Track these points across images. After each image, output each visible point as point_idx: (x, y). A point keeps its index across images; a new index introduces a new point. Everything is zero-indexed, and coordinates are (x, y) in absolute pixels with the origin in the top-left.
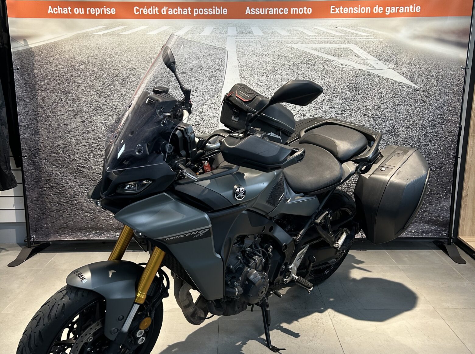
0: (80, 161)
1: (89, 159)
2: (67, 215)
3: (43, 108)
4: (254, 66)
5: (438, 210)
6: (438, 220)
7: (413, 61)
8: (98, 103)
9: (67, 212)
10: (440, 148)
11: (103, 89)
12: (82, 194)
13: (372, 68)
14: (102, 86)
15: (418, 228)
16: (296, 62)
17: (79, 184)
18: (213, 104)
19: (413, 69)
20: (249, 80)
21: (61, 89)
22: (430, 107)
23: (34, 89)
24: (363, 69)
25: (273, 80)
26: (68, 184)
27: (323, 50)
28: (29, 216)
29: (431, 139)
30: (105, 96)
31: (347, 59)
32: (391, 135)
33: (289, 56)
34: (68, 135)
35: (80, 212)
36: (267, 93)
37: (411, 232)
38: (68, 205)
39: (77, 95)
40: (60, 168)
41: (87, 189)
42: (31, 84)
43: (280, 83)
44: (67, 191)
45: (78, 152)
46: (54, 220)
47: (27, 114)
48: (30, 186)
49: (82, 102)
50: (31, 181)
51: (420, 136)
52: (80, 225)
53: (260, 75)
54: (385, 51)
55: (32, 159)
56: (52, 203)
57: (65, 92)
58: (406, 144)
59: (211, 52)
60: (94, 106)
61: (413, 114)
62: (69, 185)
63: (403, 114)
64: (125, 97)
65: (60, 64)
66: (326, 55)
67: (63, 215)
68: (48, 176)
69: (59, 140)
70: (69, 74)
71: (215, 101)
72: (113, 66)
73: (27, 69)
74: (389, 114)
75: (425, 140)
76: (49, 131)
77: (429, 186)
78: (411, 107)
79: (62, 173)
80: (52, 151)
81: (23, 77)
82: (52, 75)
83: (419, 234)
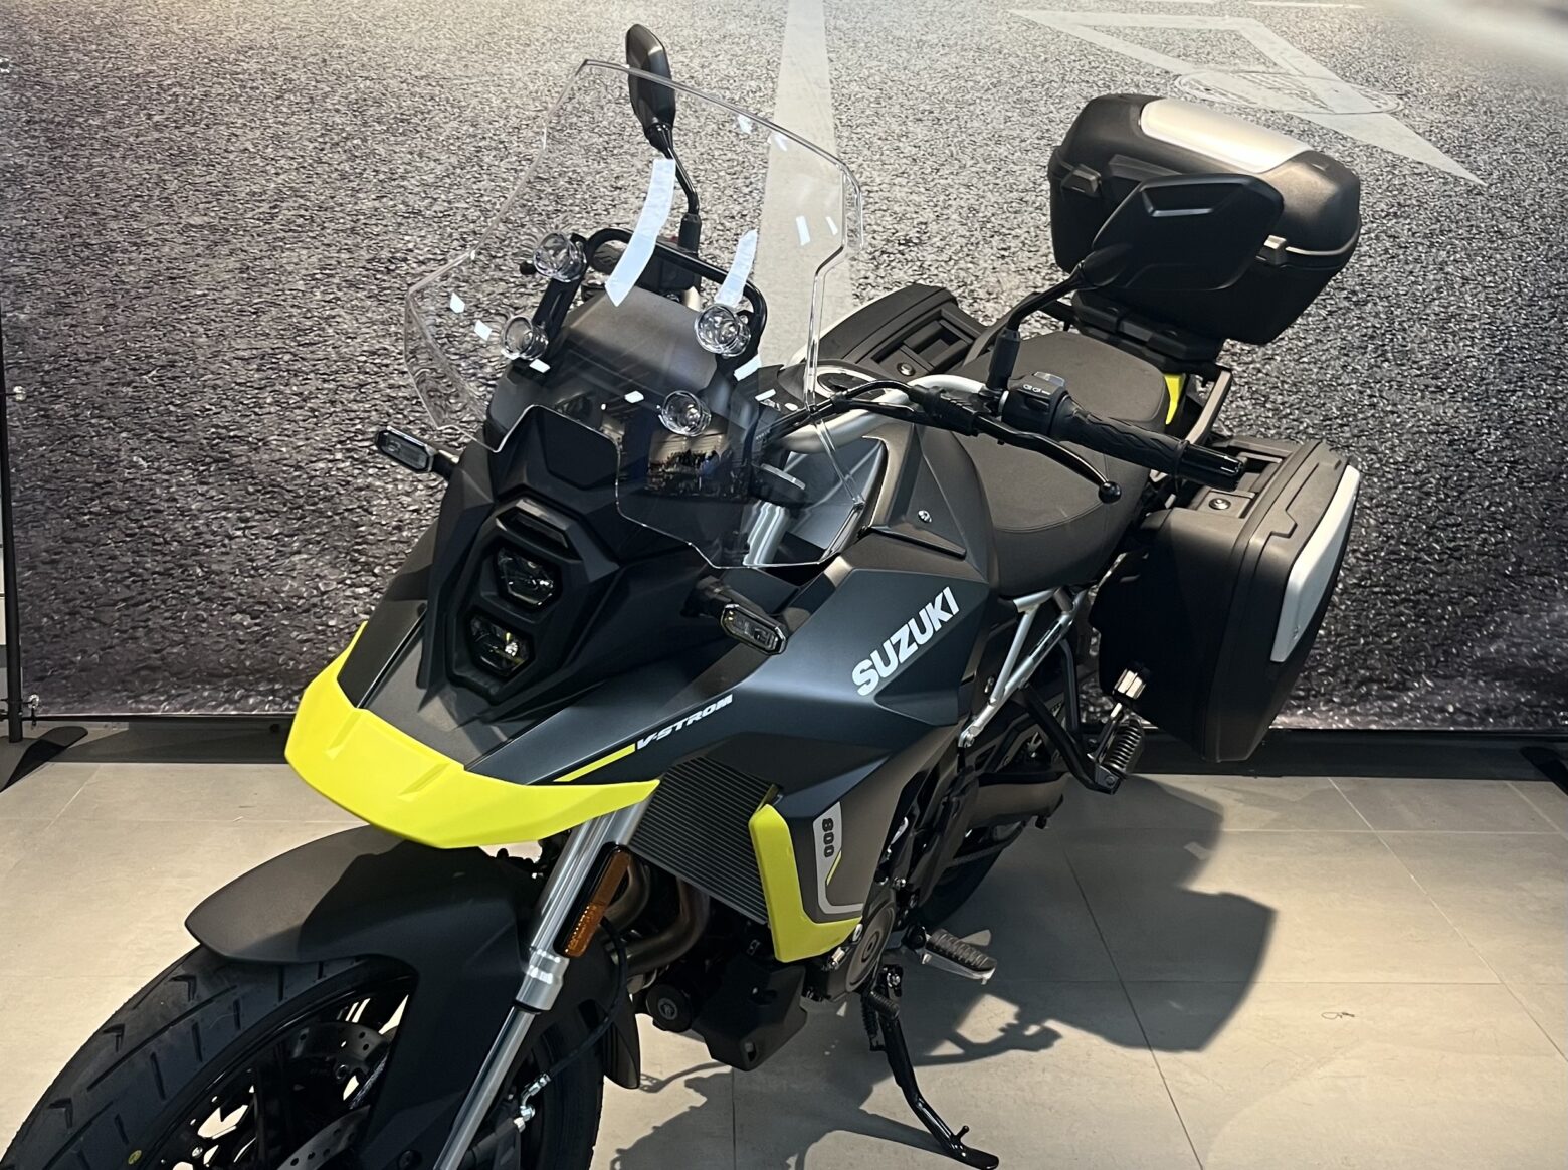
0: (225, 417)
1: (257, 410)
2: (166, 619)
3: (96, 214)
4: (890, 84)
5: (1542, 633)
6: (1541, 670)
7: (1464, 87)
8: (301, 201)
9: (167, 611)
10: (1557, 406)
11: (322, 149)
12: (227, 541)
13: (1316, 109)
14: (320, 140)
15: (1467, 696)
16: (1041, 77)
17: (215, 503)
18: (733, 217)
19: (1465, 114)
20: (868, 136)
21: (167, 147)
22: (1524, 255)
23: (62, 142)
24: (1287, 110)
25: (956, 140)
26: (173, 504)
27: (1141, 34)
28: (21, 621)
29: (1524, 372)
30: (329, 177)
31: (1226, 72)
32: (1380, 352)
33: (1019, 53)
34: (183, 316)
35: (215, 610)
36: (932, 184)
37: (1443, 710)
38: (170, 581)
39: (225, 170)
40: (148, 442)
41: (243, 525)
42: (53, 122)
43: (981, 150)
44: (168, 529)
45: (218, 382)
46: (112, 638)
47: (32, 236)
48: (30, 507)
49: (244, 195)
50: (34, 488)
51: (1485, 360)
52: (212, 661)
53: (911, 118)
54: (1364, 48)
55: (43, 406)
56: (109, 574)
57: (179, 158)
58: (1433, 389)
59: (730, 27)
60: (286, 212)
61: (1462, 278)
62: (178, 508)
63: (1424, 279)
64: (405, 183)
65: (164, 52)
66: (1152, 52)
67: (148, 620)
68: (98, 471)
69: (148, 336)
70: (199, 91)
71: (738, 208)
72: (363, 66)
73: (38, 66)
74: (1374, 275)
75: (1501, 373)
76: (111, 301)
77: (1512, 544)
78: (1455, 253)
79: (152, 462)
80: (121, 375)
81: (23, 95)
82: (132, 92)
83: (1474, 720)
